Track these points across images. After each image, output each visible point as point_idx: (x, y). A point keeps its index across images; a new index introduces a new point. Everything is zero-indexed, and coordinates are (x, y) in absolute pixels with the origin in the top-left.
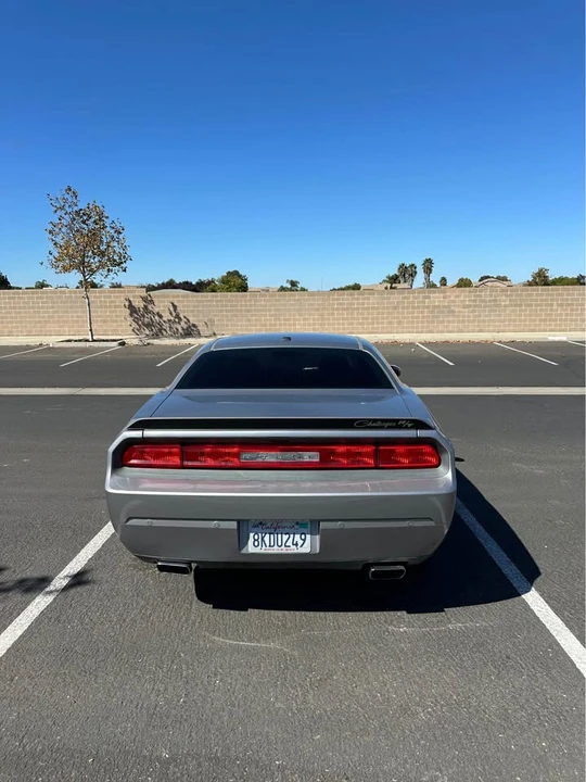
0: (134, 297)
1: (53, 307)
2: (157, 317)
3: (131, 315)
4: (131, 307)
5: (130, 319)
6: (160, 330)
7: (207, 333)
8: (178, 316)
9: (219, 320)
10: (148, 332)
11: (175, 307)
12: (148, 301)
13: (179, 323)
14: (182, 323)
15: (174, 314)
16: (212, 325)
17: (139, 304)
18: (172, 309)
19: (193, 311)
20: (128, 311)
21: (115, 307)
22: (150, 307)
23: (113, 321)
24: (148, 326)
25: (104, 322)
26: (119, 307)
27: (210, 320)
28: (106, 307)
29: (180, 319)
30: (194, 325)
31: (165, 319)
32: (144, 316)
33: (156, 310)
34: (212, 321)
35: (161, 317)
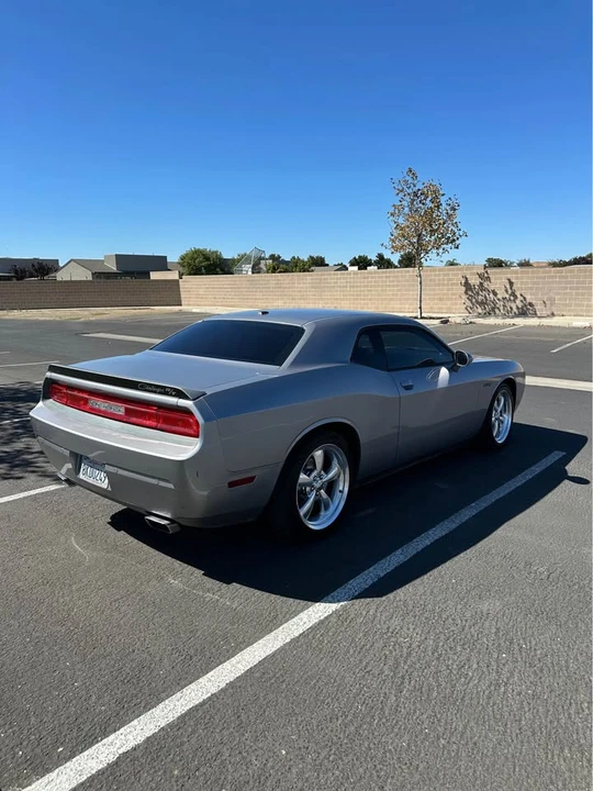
0: (471, 274)
1: (397, 286)
2: (491, 295)
3: (466, 293)
4: (467, 285)
5: (464, 297)
6: (493, 309)
7: (544, 313)
8: (513, 294)
9: (559, 299)
10: (480, 311)
11: (511, 284)
12: (484, 277)
13: (514, 301)
14: (518, 302)
15: (510, 291)
16: (551, 304)
17: (475, 281)
18: (508, 286)
19: (531, 288)
20: (464, 289)
21: (452, 284)
22: (485, 284)
23: (448, 299)
24: (482, 304)
25: (441, 299)
26: (457, 284)
27: (549, 299)
28: (444, 285)
29: (516, 297)
30: (531, 304)
31: (499, 296)
32: (478, 294)
33: (492, 287)
34: (552, 301)
35: (495, 294)
